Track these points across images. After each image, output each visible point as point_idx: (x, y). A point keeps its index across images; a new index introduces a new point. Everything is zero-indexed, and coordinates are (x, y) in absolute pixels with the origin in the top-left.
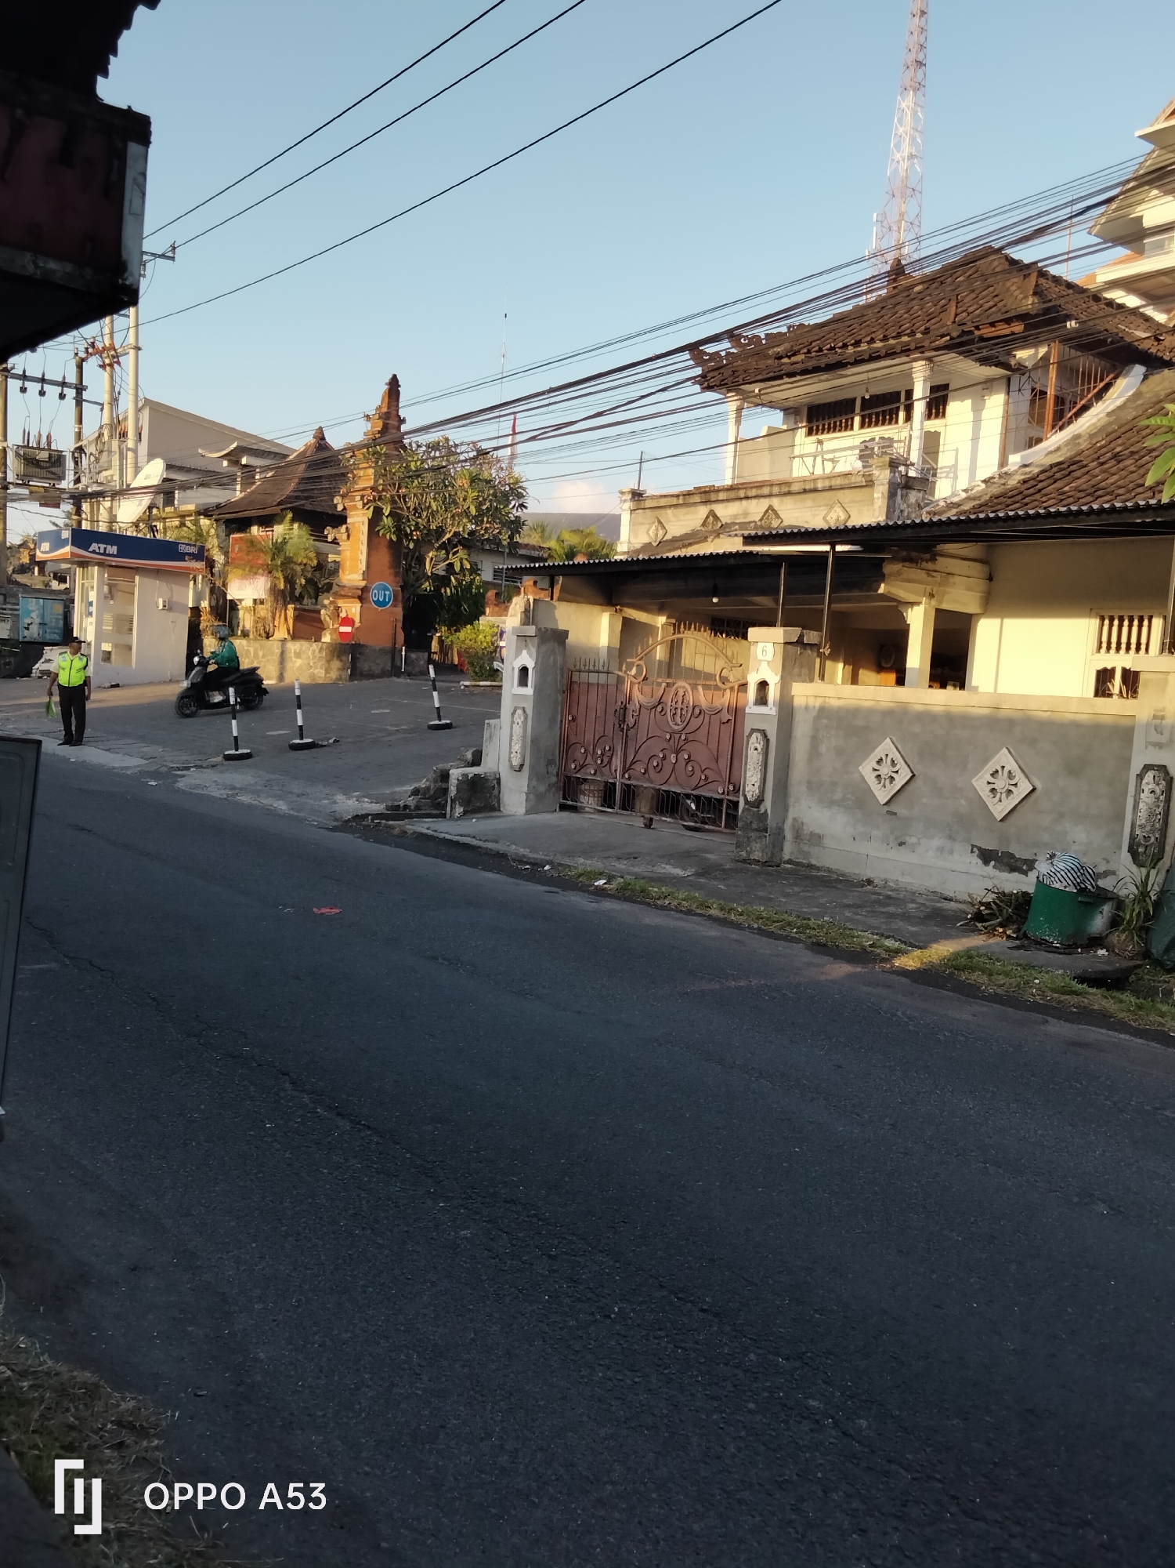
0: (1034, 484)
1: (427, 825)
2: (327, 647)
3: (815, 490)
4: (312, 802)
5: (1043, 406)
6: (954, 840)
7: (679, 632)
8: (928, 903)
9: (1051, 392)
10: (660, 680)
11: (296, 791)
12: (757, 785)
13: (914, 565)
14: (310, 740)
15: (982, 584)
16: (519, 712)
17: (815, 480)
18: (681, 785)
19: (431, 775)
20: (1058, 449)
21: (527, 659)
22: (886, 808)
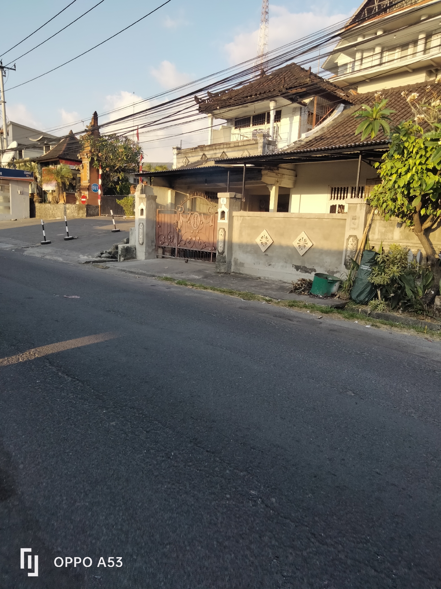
0: (310, 143)
1: (111, 264)
2: (78, 206)
3: (238, 146)
4: (71, 257)
5: (312, 117)
6: (287, 263)
7: (195, 196)
8: (279, 284)
9: (315, 113)
10: (189, 212)
11: (66, 254)
12: (222, 247)
13: (272, 171)
14: (71, 237)
15: (293, 178)
16: (141, 224)
17: (238, 142)
18: (197, 248)
19: (113, 248)
20: (317, 132)
21: (143, 206)
22: (265, 253)
